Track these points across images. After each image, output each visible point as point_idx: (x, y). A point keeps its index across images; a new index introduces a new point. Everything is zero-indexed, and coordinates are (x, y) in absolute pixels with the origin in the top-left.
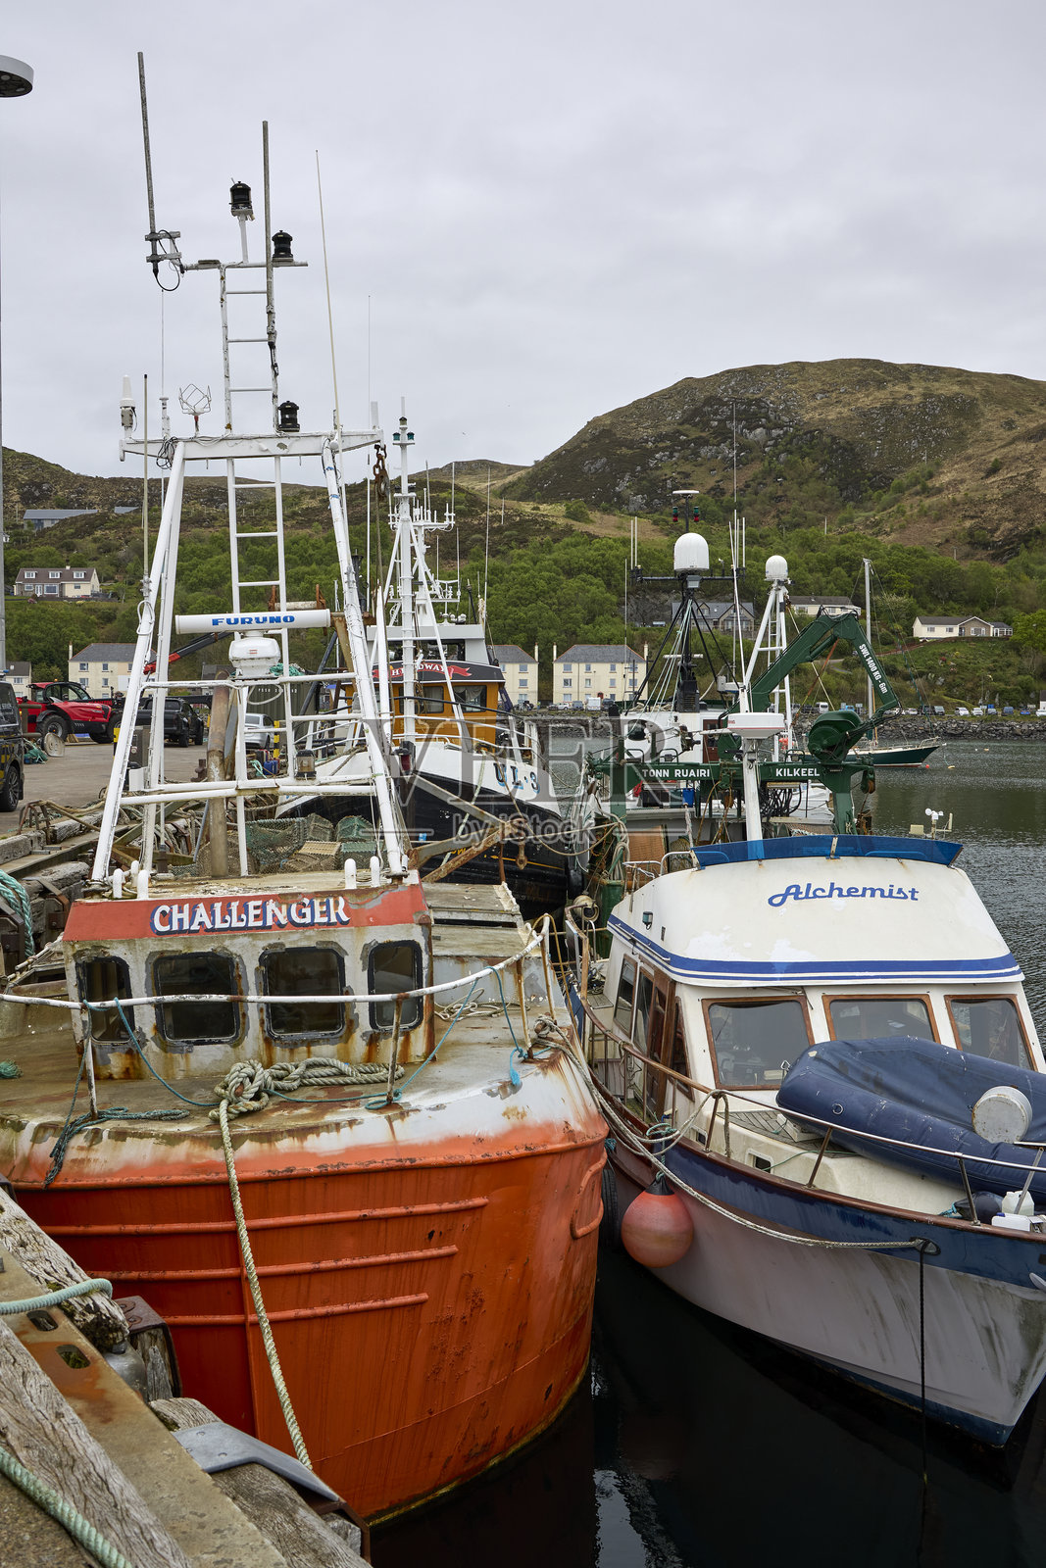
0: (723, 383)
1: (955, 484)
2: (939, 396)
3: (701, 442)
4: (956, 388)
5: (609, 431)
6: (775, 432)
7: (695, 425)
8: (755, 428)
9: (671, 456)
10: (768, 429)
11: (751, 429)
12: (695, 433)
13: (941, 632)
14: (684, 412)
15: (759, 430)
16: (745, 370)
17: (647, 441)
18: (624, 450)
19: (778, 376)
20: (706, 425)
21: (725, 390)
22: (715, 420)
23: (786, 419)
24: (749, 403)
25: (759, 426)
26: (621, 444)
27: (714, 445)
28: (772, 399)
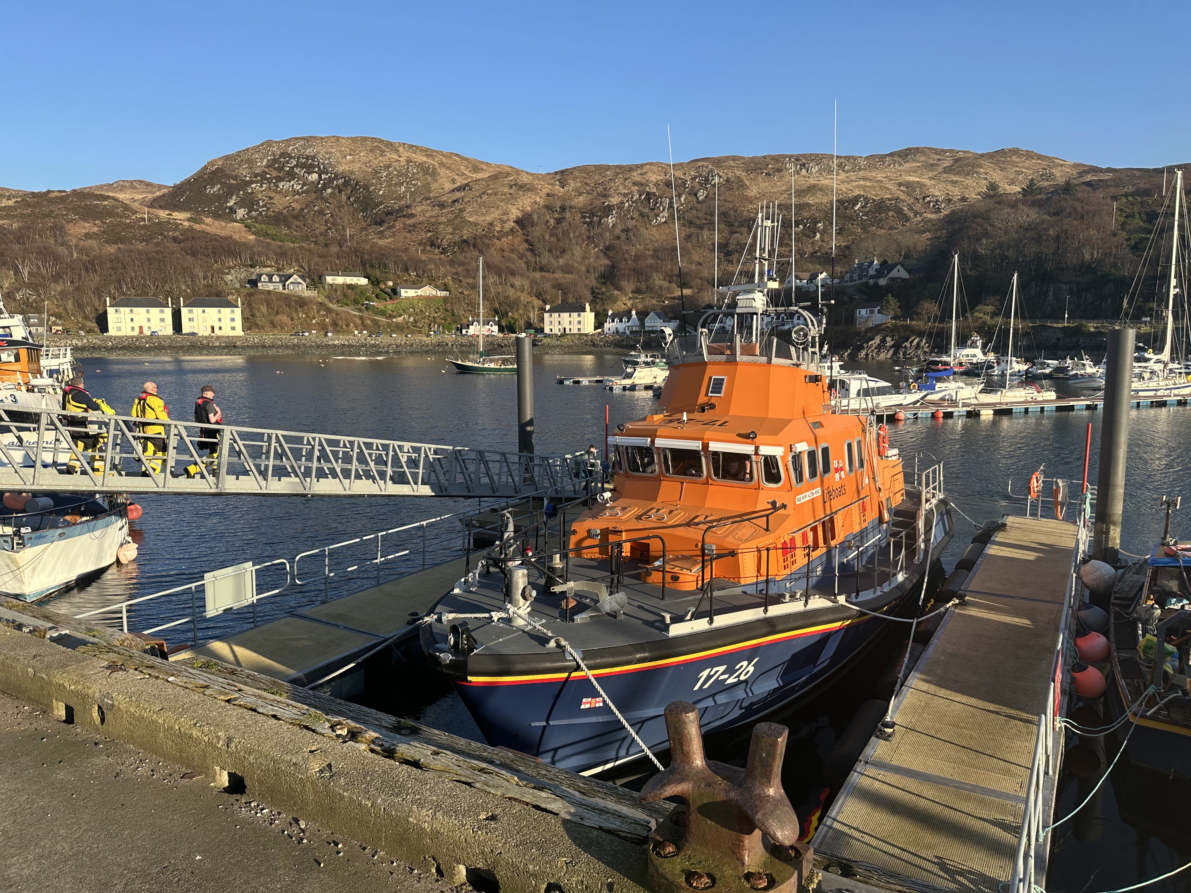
0: (291, 145)
1: (423, 212)
2: (415, 162)
3: (280, 179)
4: (424, 159)
5: (221, 169)
6: (323, 176)
7: (275, 169)
8: (311, 174)
9: (261, 186)
10: (319, 174)
11: (309, 174)
12: (275, 174)
13: (413, 293)
14: (268, 160)
15: (314, 175)
17: (245, 177)
18: (232, 181)
19: (324, 143)
20: (282, 169)
21: (293, 150)
22: (287, 167)
23: (330, 169)
24: (307, 158)
25: (313, 172)
26: (229, 177)
27: (287, 181)
28: (321, 156)
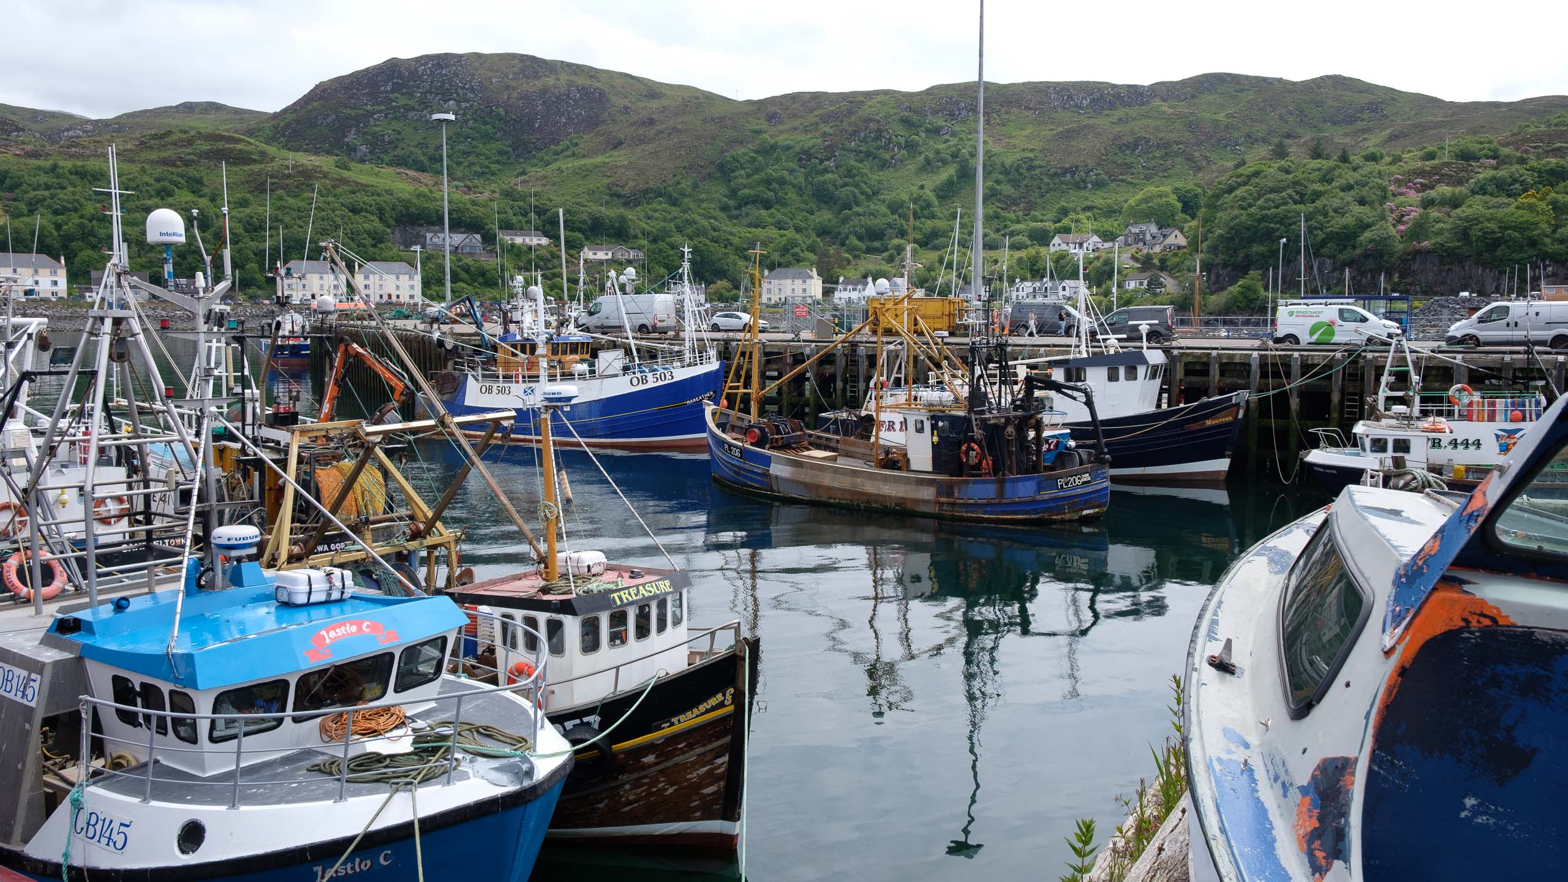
0: (424, 64)
2: (577, 86)
3: (409, 108)
4: (588, 82)
5: (335, 94)
7: (403, 95)
9: (386, 117)
12: (403, 101)
13: (601, 255)
15: (451, 102)
16: (439, 56)
17: (367, 104)
18: (349, 110)
20: (412, 95)
21: (425, 70)
22: (418, 92)
24: (443, 81)
26: (346, 105)
27: (418, 111)
28: (460, 79)
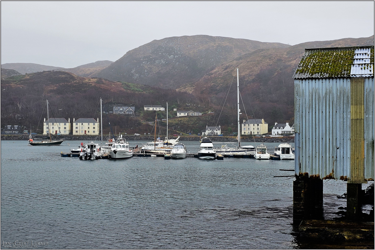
0: (163, 42)
2: (222, 46)
3: (156, 59)
4: (228, 44)
6: (176, 57)
7: (155, 54)
8: (171, 55)
9: (147, 63)
10: (174, 56)
11: (170, 55)
12: (154, 56)
13: (182, 114)
14: (152, 50)
15: (172, 56)
16: (170, 38)
17: (141, 58)
18: (135, 61)
19: (179, 40)
20: (158, 54)
21: (164, 44)
22: (160, 53)
23: (179, 53)
24: (170, 48)
26: (134, 59)
27: (159, 60)
28: (176, 47)
